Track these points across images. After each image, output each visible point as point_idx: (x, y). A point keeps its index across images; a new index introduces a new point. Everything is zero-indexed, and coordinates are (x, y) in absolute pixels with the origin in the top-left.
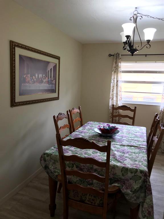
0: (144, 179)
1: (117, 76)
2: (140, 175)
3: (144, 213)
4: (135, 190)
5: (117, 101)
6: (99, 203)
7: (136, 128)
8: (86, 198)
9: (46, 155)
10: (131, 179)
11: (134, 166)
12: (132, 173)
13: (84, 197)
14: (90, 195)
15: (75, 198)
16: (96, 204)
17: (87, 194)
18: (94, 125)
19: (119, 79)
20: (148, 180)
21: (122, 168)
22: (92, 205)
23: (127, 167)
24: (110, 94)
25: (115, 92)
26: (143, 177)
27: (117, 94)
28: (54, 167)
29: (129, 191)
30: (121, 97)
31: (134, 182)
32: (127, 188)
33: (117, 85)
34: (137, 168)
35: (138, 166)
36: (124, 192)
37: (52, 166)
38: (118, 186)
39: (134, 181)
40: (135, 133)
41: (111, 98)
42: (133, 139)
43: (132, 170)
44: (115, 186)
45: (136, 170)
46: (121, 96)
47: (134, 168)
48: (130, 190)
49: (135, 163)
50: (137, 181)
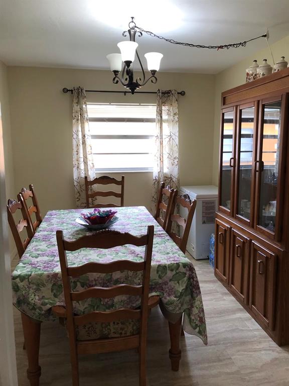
0: (189, 275)
1: (83, 128)
2: (183, 270)
3: (195, 322)
4: (181, 293)
5: (86, 169)
6: (132, 331)
7: (131, 209)
8: (110, 330)
9: (18, 280)
10: (170, 280)
11: (171, 259)
12: (172, 270)
13: (106, 329)
14: (114, 323)
15: (90, 336)
16: (128, 334)
17: (109, 323)
18: (62, 216)
19: (87, 132)
20: (194, 274)
21: (158, 267)
22: (122, 337)
23: (163, 264)
24: (74, 160)
25: (81, 155)
26: (188, 273)
27: (85, 157)
28: (39, 296)
29: (173, 298)
30: (93, 164)
31: (176, 284)
32: (169, 295)
33: (84, 143)
34: (178, 262)
35: (176, 259)
36: (167, 300)
37: (35, 295)
38: (158, 296)
39: (176, 282)
40: (137, 217)
41: (76, 166)
42: (140, 225)
43: (172, 266)
44: (153, 296)
45: (178, 264)
46: (92, 162)
47: (174, 263)
48: (174, 295)
49: (170, 256)
50: (180, 280)
